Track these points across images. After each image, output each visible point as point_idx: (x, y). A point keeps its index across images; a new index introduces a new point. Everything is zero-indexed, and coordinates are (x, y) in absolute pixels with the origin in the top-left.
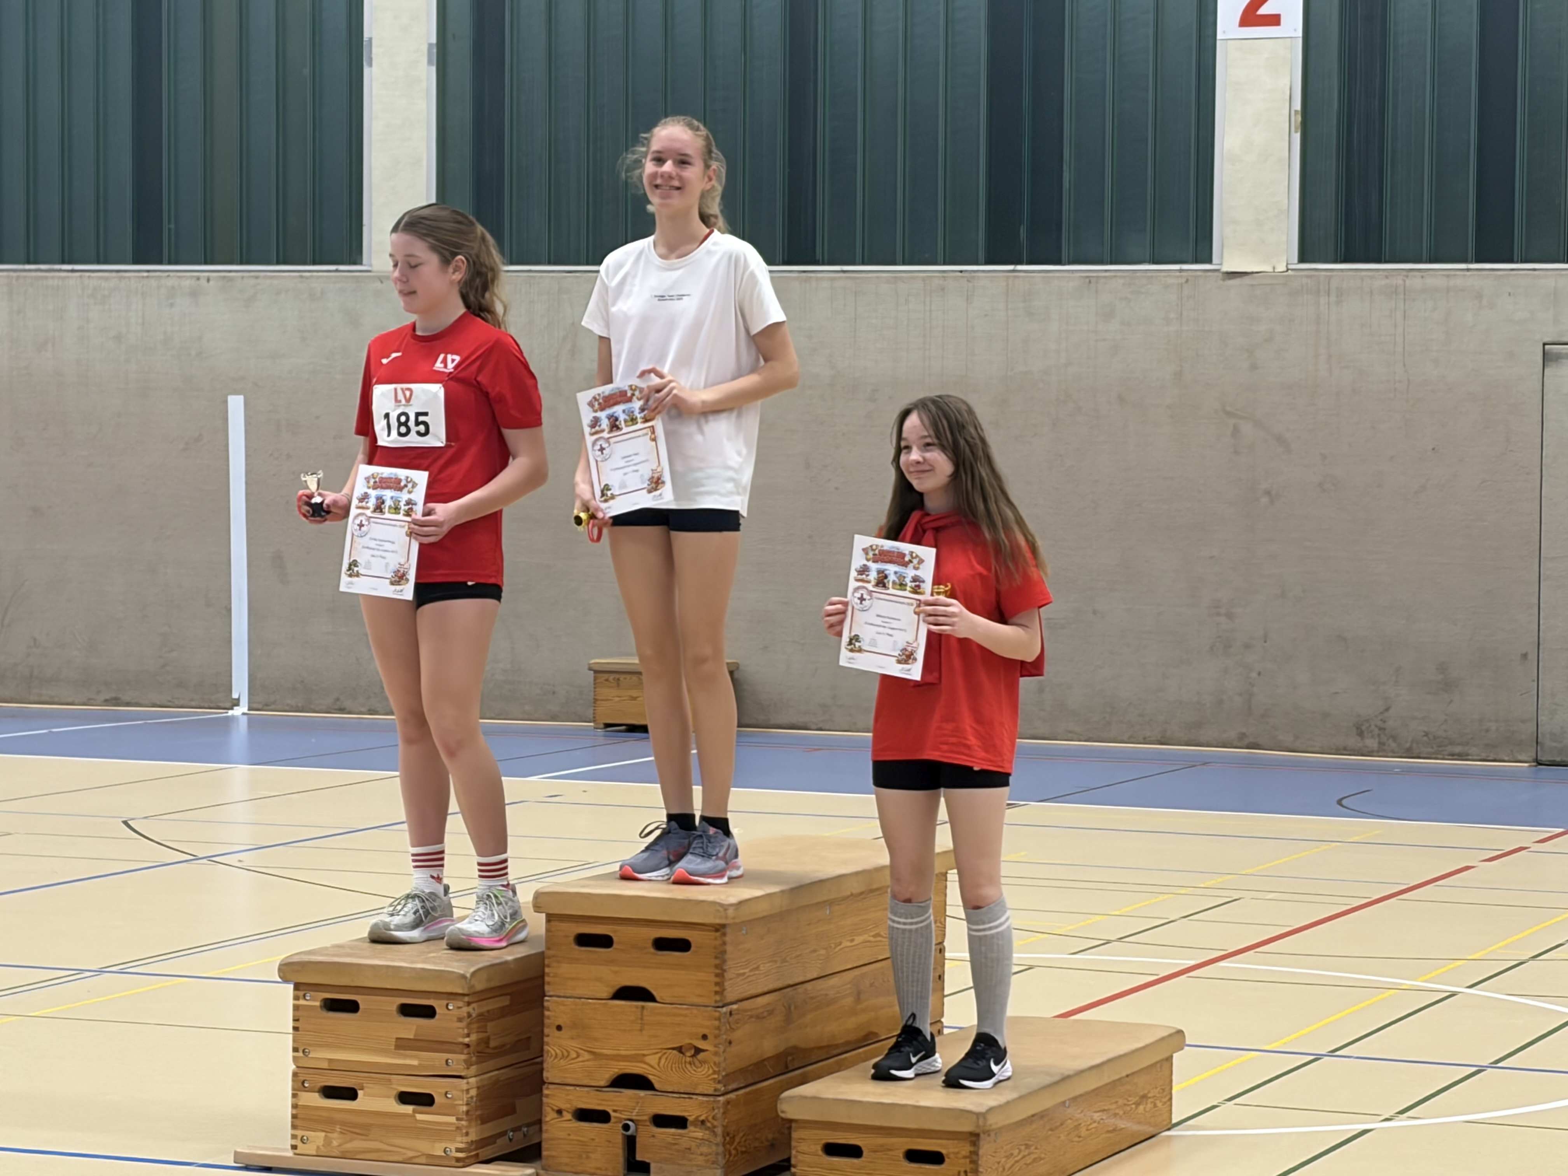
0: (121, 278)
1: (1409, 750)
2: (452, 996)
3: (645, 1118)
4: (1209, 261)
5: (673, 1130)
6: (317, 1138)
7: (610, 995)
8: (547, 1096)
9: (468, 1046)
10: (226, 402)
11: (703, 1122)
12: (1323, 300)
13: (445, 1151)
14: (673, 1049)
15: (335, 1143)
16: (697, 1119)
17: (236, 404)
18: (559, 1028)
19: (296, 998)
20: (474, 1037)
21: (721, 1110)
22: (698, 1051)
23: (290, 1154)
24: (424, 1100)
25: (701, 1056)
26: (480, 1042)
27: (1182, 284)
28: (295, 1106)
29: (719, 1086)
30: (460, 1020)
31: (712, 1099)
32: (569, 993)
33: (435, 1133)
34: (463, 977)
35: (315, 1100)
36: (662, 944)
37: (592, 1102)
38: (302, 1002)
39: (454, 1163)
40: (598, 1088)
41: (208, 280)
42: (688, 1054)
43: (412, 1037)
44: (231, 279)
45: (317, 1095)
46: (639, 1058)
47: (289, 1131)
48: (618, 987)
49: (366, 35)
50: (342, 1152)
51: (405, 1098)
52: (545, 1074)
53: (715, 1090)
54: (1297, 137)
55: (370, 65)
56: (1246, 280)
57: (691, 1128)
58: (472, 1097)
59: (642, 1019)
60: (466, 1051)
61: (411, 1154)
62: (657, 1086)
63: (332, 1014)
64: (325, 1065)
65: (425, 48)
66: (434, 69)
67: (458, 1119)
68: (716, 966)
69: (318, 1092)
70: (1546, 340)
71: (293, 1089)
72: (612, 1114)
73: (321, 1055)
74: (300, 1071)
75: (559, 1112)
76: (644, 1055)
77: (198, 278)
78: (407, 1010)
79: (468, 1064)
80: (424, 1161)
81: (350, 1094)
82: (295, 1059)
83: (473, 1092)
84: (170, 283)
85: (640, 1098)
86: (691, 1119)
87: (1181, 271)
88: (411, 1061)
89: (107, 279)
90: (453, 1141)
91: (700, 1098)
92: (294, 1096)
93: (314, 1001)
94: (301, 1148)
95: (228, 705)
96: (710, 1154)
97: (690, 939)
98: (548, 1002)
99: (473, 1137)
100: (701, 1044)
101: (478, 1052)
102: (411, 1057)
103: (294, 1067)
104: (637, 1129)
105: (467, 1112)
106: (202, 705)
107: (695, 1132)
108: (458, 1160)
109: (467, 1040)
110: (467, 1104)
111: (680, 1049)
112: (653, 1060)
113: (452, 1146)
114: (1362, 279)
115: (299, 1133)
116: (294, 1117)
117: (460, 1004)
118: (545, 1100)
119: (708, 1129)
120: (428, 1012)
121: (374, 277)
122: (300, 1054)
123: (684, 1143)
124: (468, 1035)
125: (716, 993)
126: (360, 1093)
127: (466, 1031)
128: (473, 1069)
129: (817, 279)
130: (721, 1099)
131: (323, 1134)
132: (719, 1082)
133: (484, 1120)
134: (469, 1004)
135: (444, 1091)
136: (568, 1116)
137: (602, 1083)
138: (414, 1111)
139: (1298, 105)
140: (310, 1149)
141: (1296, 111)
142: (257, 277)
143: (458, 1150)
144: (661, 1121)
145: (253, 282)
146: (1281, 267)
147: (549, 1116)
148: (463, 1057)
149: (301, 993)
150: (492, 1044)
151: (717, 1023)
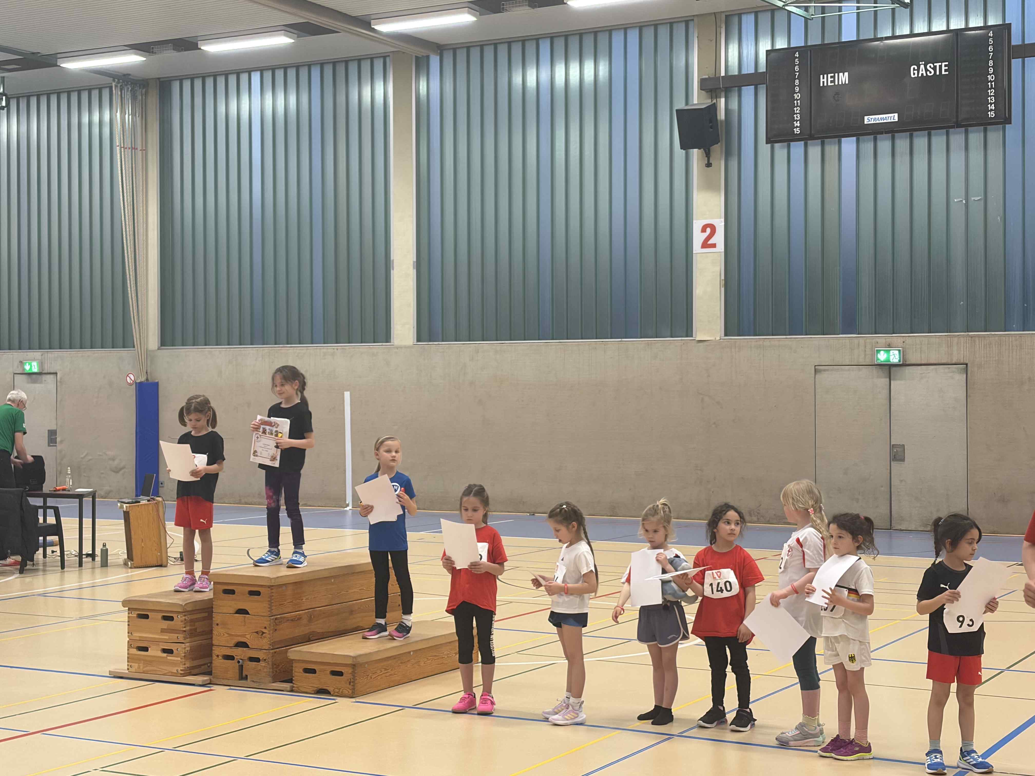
0: (307, 349)
1: (769, 521)
2: (179, 612)
3: (245, 658)
4: (692, 336)
5: (255, 663)
6: (135, 665)
7: (234, 612)
8: (214, 650)
9: (185, 631)
10: (344, 394)
11: (265, 660)
12: (733, 350)
13: (177, 671)
14: (255, 632)
15: (141, 667)
16: (263, 659)
17: (347, 395)
18: (217, 624)
19: (129, 614)
20: (188, 628)
21: (271, 655)
22: (263, 633)
23: (127, 672)
24: (170, 652)
25: (264, 635)
26: (191, 630)
27: (682, 345)
28: (128, 654)
29: (270, 646)
30: (182, 621)
31: (268, 651)
32: (220, 611)
33: (174, 664)
34: (182, 605)
35: (134, 651)
36: (252, 593)
37: (229, 652)
38: (130, 615)
39: (180, 675)
40: (231, 647)
41: (337, 350)
42: (260, 634)
43: (166, 628)
44: (345, 349)
45: (135, 650)
46: (244, 636)
47: (127, 663)
48: (237, 609)
49: (392, 259)
50: (144, 671)
51: (164, 651)
52: (213, 642)
53: (270, 648)
54: (723, 289)
55: (393, 269)
56: (706, 343)
57: (261, 662)
58: (187, 651)
59: (245, 621)
60: (184, 633)
61: (166, 672)
62: (250, 646)
63: (140, 619)
64: (138, 639)
65: (412, 263)
66: (415, 270)
67: (181, 659)
68: (269, 601)
69: (136, 648)
70: (816, 365)
71: (128, 647)
72: (235, 657)
73: (137, 635)
74: (130, 641)
75: (218, 656)
76: (246, 635)
77: (334, 349)
78: (165, 618)
79: (185, 638)
80: (170, 674)
81: (146, 649)
82: (128, 636)
83: (188, 649)
84: (325, 350)
85: (243, 650)
86: (261, 658)
87: (682, 340)
88: (165, 637)
89: (302, 349)
90: (180, 667)
91: (264, 651)
92: (128, 650)
93: (134, 614)
94: (131, 669)
95: (345, 506)
96: (267, 672)
97: (261, 591)
98: (214, 615)
99: (188, 665)
100: (264, 631)
101: (190, 633)
102: (167, 635)
103: (128, 639)
104: (243, 663)
105: (185, 656)
106: (337, 506)
107: (262, 664)
108: (181, 674)
109: (184, 629)
110: (185, 653)
111: (257, 632)
112: (248, 636)
113: (179, 669)
114: (748, 342)
115: (130, 664)
116: (128, 658)
117: (182, 616)
118: (213, 651)
119: (267, 662)
120: (171, 619)
121: (394, 347)
122: (130, 634)
123: (259, 668)
124: (185, 627)
125: (269, 611)
126: (149, 649)
127: (184, 626)
128: (188, 640)
129: (551, 345)
130: (270, 651)
131: (137, 664)
132: (270, 645)
133: (193, 659)
134: (185, 616)
135: (176, 648)
136: (220, 657)
137: (232, 645)
138: (167, 656)
139: (723, 278)
140: (133, 670)
141: (722, 280)
142: (354, 348)
143: (181, 670)
144: (252, 659)
145: (353, 350)
146: (718, 339)
147: (214, 657)
148: (182, 635)
149: (130, 612)
150: (198, 631)
151: (269, 623)
